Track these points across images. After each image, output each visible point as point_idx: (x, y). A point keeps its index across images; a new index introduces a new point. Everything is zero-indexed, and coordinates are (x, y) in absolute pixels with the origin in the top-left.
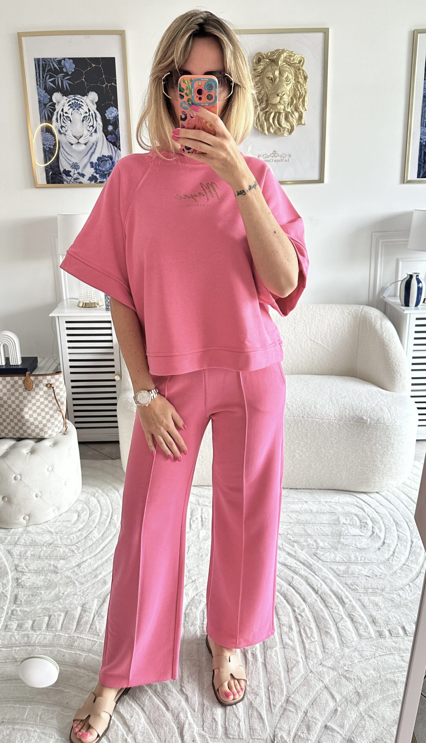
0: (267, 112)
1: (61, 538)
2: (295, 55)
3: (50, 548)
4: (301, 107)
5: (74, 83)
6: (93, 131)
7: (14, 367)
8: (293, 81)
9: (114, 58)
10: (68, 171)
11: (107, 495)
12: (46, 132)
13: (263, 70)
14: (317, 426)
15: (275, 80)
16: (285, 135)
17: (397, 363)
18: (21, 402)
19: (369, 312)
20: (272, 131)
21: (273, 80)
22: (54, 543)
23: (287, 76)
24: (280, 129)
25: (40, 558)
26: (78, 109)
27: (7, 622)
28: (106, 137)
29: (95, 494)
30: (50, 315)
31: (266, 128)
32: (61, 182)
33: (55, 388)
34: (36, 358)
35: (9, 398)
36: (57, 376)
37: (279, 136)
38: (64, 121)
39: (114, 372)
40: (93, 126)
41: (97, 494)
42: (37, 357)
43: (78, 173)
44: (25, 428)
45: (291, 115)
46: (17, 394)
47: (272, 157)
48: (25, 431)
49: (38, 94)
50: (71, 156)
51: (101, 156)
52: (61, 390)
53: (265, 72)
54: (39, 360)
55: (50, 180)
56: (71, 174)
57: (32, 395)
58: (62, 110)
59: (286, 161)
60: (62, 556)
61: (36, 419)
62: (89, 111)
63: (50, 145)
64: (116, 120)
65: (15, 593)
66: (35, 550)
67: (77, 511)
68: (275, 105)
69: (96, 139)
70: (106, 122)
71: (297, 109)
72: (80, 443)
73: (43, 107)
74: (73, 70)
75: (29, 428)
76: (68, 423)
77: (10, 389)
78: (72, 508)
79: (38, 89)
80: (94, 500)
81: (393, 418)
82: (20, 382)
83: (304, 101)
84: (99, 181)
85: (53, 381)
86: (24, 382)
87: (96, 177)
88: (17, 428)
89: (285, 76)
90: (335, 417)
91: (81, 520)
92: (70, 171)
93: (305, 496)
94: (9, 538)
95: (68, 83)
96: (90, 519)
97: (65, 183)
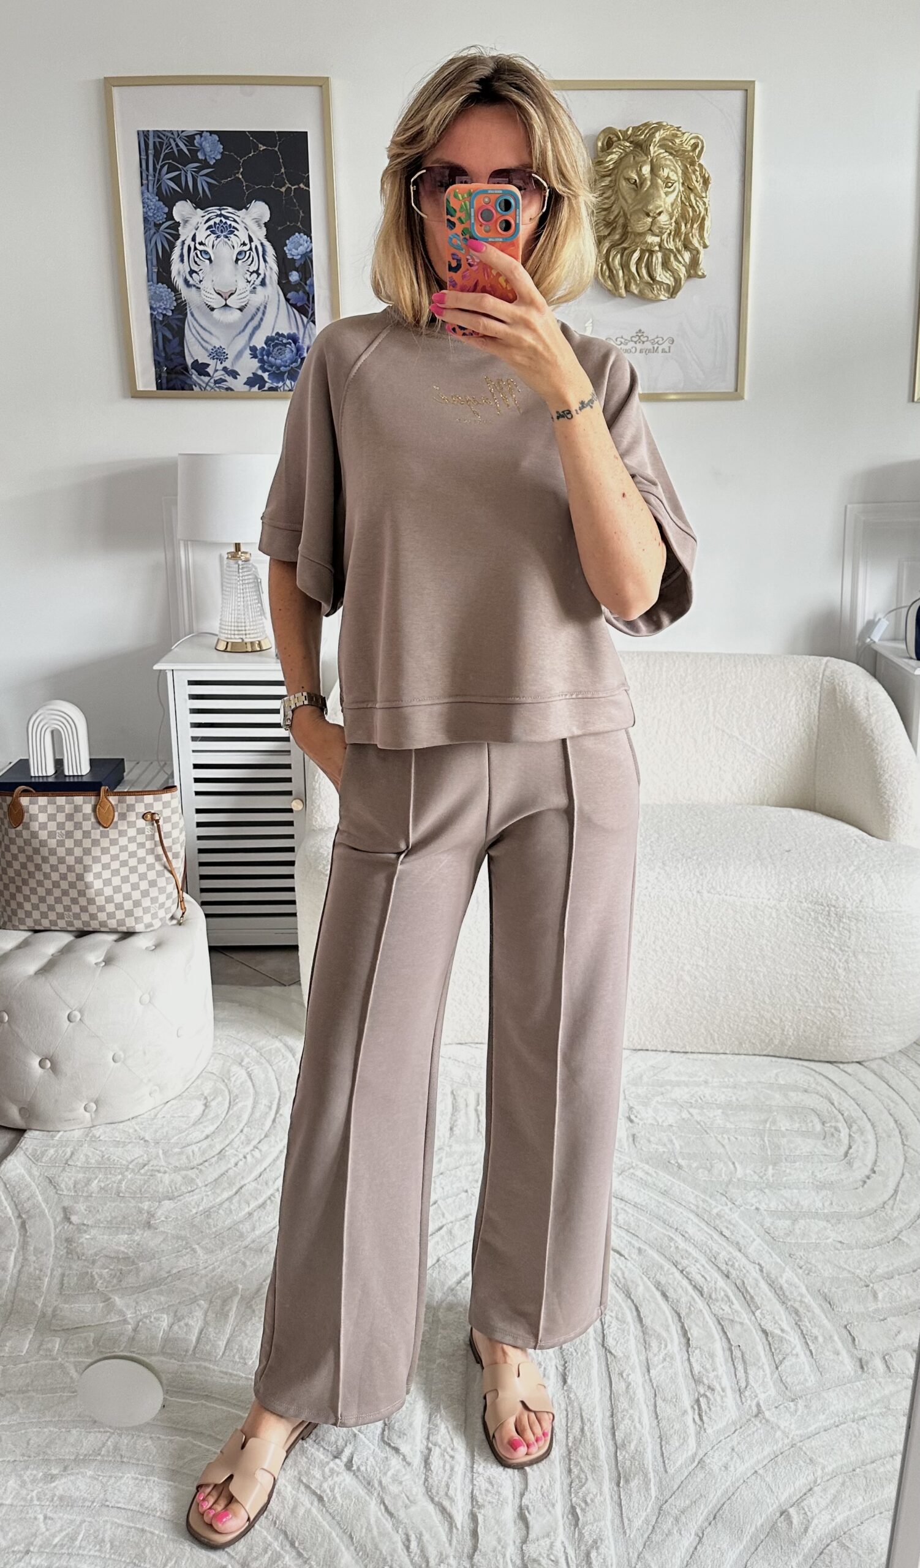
0: (625, 249)
1: (164, 1153)
2: (684, 134)
3: (142, 1175)
4: (695, 242)
5: (220, 183)
6: (258, 282)
7: (73, 779)
8: (678, 187)
9: (306, 133)
10: (202, 363)
11: (269, 1059)
12: (158, 282)
13: (618, 163)
14: (731, 912)
15: (642, 184)
16: (662, 298)
18: (87, 852)
19: (841, 670)
20: (634, 289)
21: (637, 186)
22: (151, 1163)
23: (668, 177)
24: (651, 285)
25: (118, 1195)
26: (227, 237)
27: (42, 1335)
28: (285, 295)
29: (242, 1058)
30: (156, 667)
31: (622, 284)
33: (161, 823)
34: (122, 762)
35: (61, 843)
36: (166, 797)
37: (651, 300)
38: (197, 259)
39: (289, 793)
40: (257, 272)
41: (246, 1060)
42: (123, 760)
43: (225, 369)
44: (92, 909)
45: (675, 256)
46: (78, 835)
47: (635, 342)
48: (93, 917)
49: (143, 203)
50: (211, 333)
51: (274, 335)
52: (175, 826)
53: (621, 168)
54: (127, 766)
55: (164, 381)
56: (210, 370)
57: (112, 836)
58: (194, 239)
59: (663, 351)
60: (168, 1192)
61: (118, 889)
62: (251, 240)
63: (165, 309)
64: (306, 261)
65: (62, 1269)
66: (107, 1179)
67: (202, 1094)
68: (641, 235)
69: (263, 298)
70: (285, 264)
71: (687, 245)
72: (212, 949)
73: (152, 232)
74: (219, 157)
75: (101, 909)
76: (189, 902)
77: (63, 824)
78: (192, 1089)
79: (143, 193)
80: (239, 1071)
82: (88, 809)
83: (702, 227)
84: (267, 386)
85: (157, 807)
86: (94, 810)
87: (262, 377)
88: (76, 909)
89: (664, 176)
91: (211, 1115)
92: (208, 365)
93: (703, 1068)
94: (52, 1150)
95: (207, 182)
96: (231, 1112)
97: (196, 389)
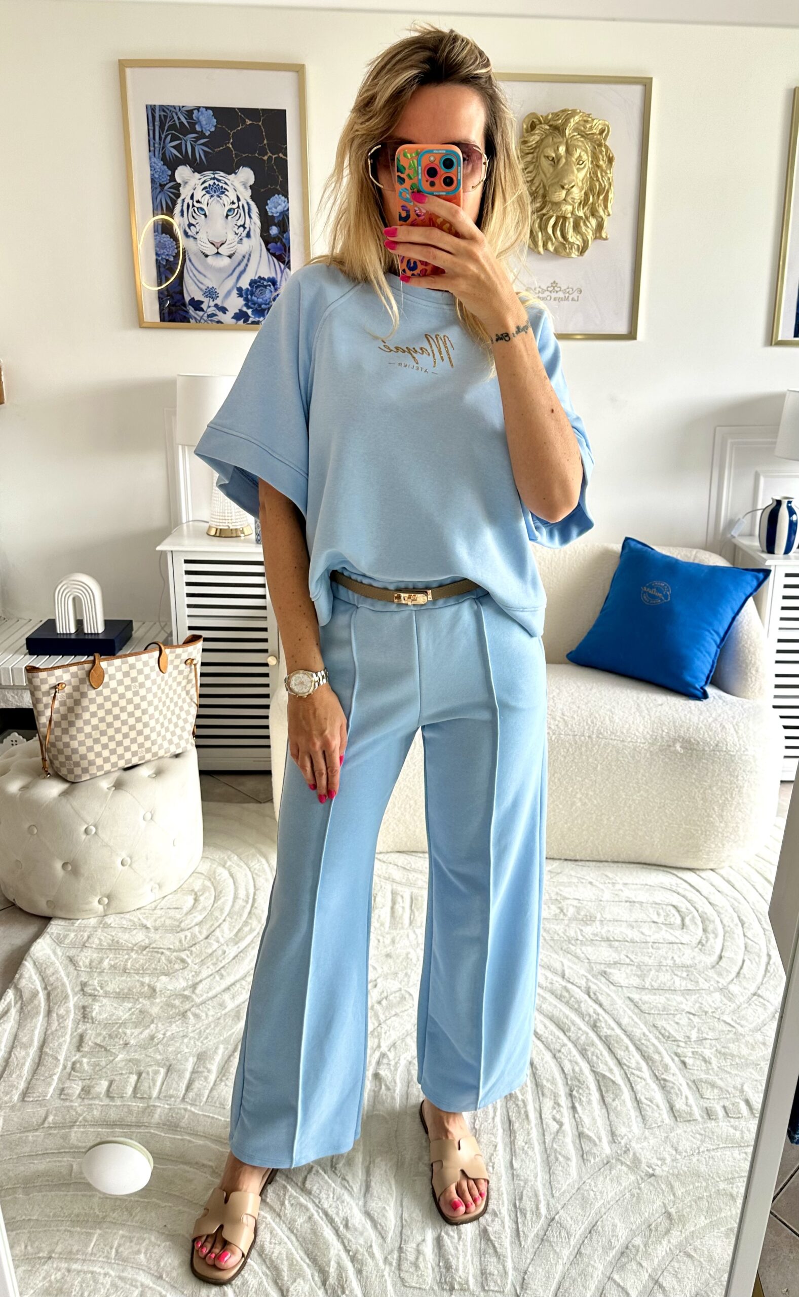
0: (544, 215)
1: (163, 937)
2: (593, 120)
3: (144, 955)
4: (600, 210)
5: (214, 151)
6: (244, 234)
7: (90, 637)
8: (589, 165)
9: (285, 111)
10: (197, 301)
11: (247, 864)
12: (162, 233)
13: (539, 143)
14: (614, 752)
15: (559, 161)
16: (573, 255)
17: (752, 649)
20: (551, 247)
22: (152, 946)
23: (580, 156)
24: (564, 245)
25: (125, 972)
26: (219, 196)
27: (64, 1083)
29: (225, 863)
30: (158, 548)
31: (540, 243)
32: (185, 319)
34: (130, 623)
37: (564, 257)
38: (194, 214)
39: (266, 651)
40: (243, 226)
41: (229, 863)
43: (216, 305)
45: (584, 222)
47: (549, 293)
49: (151, 166)
50: (205, 276)
51: (257, 278)
53: (541, 147)
54: (135, 626)
55: (166, 315)
56: (204, 306)
58: (192, 197)
59: (572, 299)
60: (164, 969)
62: (239, 200)
63: (167, 255)
64: (283, 218)
65: (79, 1031)
66: (116, 958)
67: (193, 890)
68: (557, 204)
69: (248, 248)
70: (266, 220)
71: (594, 212)
72: (202, 773)
73: (158, 190)
74: (213, 129)
78: (185, 886)
79: (150, 158)
80: (223, 873)
81: (742, 743)
83: (606, 199)
84: (251, 320)
87: (246, 313)
89: (576, 155)
90: (645, 739)
91: (200, 907)
92: (202, 302)
93: (590, 873)
94: (72, 935)
95: (203, 150)
96: (216, 905)
97: (192, 321)
